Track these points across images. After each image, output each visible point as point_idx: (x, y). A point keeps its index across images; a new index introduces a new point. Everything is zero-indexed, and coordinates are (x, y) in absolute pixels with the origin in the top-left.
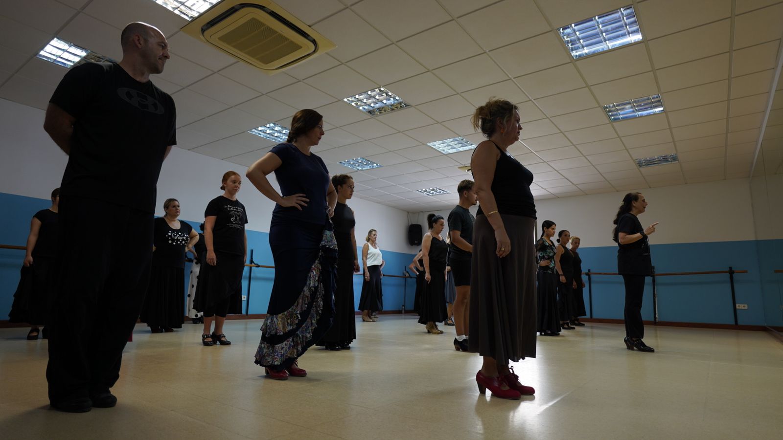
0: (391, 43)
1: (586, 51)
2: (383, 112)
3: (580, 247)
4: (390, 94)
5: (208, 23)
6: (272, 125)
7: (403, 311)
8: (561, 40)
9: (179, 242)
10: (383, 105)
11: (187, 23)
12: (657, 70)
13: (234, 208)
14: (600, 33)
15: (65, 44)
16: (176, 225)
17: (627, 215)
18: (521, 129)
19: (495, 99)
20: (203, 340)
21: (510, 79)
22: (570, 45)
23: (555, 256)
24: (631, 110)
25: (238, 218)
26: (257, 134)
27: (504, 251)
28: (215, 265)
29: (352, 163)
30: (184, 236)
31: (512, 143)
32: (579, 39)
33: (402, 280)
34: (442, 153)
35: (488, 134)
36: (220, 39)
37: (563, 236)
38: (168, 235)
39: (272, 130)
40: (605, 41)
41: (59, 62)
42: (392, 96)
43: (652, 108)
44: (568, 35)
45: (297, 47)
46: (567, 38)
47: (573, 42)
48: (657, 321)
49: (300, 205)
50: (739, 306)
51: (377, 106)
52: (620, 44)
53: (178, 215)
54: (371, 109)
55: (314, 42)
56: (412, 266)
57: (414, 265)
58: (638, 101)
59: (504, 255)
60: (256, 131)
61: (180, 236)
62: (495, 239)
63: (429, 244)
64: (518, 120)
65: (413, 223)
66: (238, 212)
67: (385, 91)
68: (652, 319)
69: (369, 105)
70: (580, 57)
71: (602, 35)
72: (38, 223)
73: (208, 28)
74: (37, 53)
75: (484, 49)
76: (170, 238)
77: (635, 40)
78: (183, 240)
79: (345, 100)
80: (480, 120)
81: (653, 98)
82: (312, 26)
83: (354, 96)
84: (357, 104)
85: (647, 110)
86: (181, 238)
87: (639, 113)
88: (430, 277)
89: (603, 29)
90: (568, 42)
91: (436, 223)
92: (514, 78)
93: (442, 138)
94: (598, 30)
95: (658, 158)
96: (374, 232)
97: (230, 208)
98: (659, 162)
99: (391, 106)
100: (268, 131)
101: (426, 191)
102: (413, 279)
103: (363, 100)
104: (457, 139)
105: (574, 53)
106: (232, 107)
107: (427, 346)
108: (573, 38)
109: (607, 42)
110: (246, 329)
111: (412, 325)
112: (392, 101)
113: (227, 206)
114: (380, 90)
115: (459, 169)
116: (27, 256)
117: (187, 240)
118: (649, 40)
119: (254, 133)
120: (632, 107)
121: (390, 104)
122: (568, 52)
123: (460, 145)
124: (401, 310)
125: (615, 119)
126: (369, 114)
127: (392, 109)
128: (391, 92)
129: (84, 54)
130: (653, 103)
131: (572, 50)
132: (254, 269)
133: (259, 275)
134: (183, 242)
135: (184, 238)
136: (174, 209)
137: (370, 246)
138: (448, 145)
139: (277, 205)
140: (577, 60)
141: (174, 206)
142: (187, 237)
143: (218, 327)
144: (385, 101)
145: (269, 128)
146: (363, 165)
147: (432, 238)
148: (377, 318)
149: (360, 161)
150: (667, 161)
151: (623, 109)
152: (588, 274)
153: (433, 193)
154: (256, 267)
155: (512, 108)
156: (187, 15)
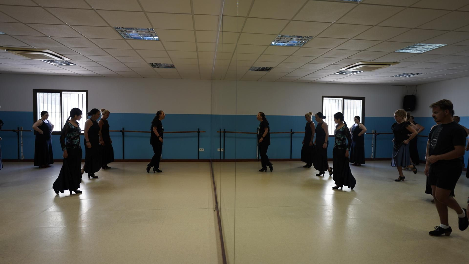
58: (140, 29)
85: (148, 37)
87: (143, 37)
130: (151, 33)
151: (131, 32)
152: (122, 132)
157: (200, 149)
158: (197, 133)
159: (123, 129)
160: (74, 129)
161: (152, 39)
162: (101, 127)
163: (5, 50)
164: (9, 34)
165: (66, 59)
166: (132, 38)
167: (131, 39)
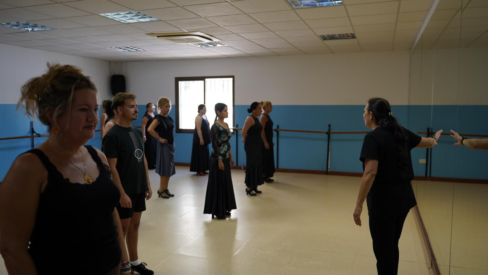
34: (122, 23)
43: (331, 1)
48: (329, 171)
65: (116, 74)
68: (325, 170)
85: (327, 2)
87: (319, 3)
95: (338, 35)
98: (340, 38)
115: (147, 35)
123: (139, 17)
159: (278, 127)
160: (223, 131)
161: (333, 4)
162: (264, 126)
163: (156, 37)
164: (163, 20)
165: (215, 40)
166: (305, 7)
167: (302, 8)
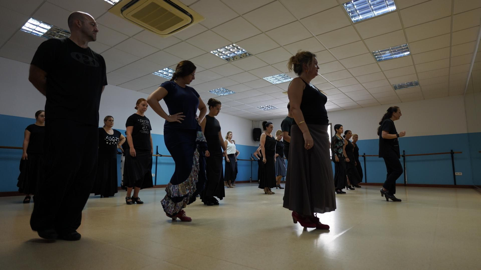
0: (238, 15)
1: (361, 17)
2: (235, 59)
3: (358, 140)
4: (239, 48)
5: (125, 6)
6: (167, 69)
7: (251, 181)
8: (345, 11)
9: (113, 143)
10: (235, 55)
11: (112, 6)
12: (406, 28)
13: (144, 121)
14: (369, 6)
15: (37, 21)
16: (111, 132)
17: (388, 120)
18: (318, 68)
19: (301, 51)
20: (126, 201)
21: (314, 37)
22: (350, 14)
23: (343, 146)
24: (390, 54)
25: (146, 127)
26: (158, 75)
27: (309, 146)
28: (135, 156)
29: (217, 91)
30: (116, 139)
31: (313, 77)
32: (356, 10)
33: (250, 162)
34: (273, 84)
35: (298, 73)
36: (132, 16)
37: (348, 134)
38: (106, 139)
39: (167, 72)
40: (373, 11)
41: (34, 33)
42: (241, 49)
43: (402, 52)
44: (350, 8)
45: (181, 20)
46: (349, 10)
47: (352, 12)
48: (406, 184)
49: (180, 120)
50: (457, 174)
51: (231, 55)
52: (382, 13)
53: (112, 126)
54: (227, 57)
55: (191, 16)
56: (256, 154)
57: (257, 153)
58: (394, 48)
59: (310, 148)
60: (157, 73)
61: (113, 139)
62: (303, 139)
63: (265, 140)
64: (316, 63)
65: (256, 128)
66: (146, 123)
67: (236, 46)
68: (404, 183)
69: (226, 55)
70: (357, 22)
71: (371, 7)
72: (28, 133)
73: (125, 9)
74: (21, 28)
75: (297, 18)
76: (107, 141)
77: (392, 10)
78: (115, 141)
79: (212, 52)
80: (293, 65)
81: (403, 46)
82: (189, 6)
83: (217, 50)
84: (219, 55)
85: (400, 54)
86: (114, 140)
87: (394, 56)
88: (266, 160)
89: (371, 3)
90: (349, 12)
91: (268, 127)
92: (316, 36)
93: (272, 74)
94: (368, 4)
95: (406, 84)
96: (230, 133)
97: (141, 121)
98: (407, 86)
99: (240, 55)
100: (165, 73)
101: (263, 107)
102: (256, 161)
103: (223, 52)
104: (281, 75)
105: (353, 19)
106: (142, 58)
107: (265, 202)
108: (352, 10)
109: (374, 11)
110: (155, 194)
111: (255, 189)
112: (240, 52)
113: (140, 120)
114: (233, 46)
115: (283, 94)
116: (24, 153)
117: (118, 141)
118: (400, 10)
119: (156, 74)
120: (390, 52)
121: (239, 54)
122: (349, 19)
123: (284, 79)
124: (249, 180)
125: (379, 60)
126: (227, 61)
127: (241, 57)
128: (240, 46)
129: (49, 27)
130: (403, 49)
131: (352, 17)
132: (159, 158)
133: (162, 161)
134: (116, 143)
135: (116, 140)
136: (110, 122)
137: (228, 142)
138: (276, 79)
139: (166, 121)
140: (355, 24)
141: (110, 121)
142: (118, 140)
143: (136, 193)
144: (236, 53)
145: (165, 71)
146: (224, 93)
147: (266, 136)
148: (235, 185)
149: (222, 90)
150: (413, 85)
151: (384, 54)
152: (364, 156)
153: (267, 109)
154: (160, 156)
155: (312, 56)
156: (112, 2)
157: (456, 173)
158: (450, 155)
159: (364, 154)
167: (383, 61)
